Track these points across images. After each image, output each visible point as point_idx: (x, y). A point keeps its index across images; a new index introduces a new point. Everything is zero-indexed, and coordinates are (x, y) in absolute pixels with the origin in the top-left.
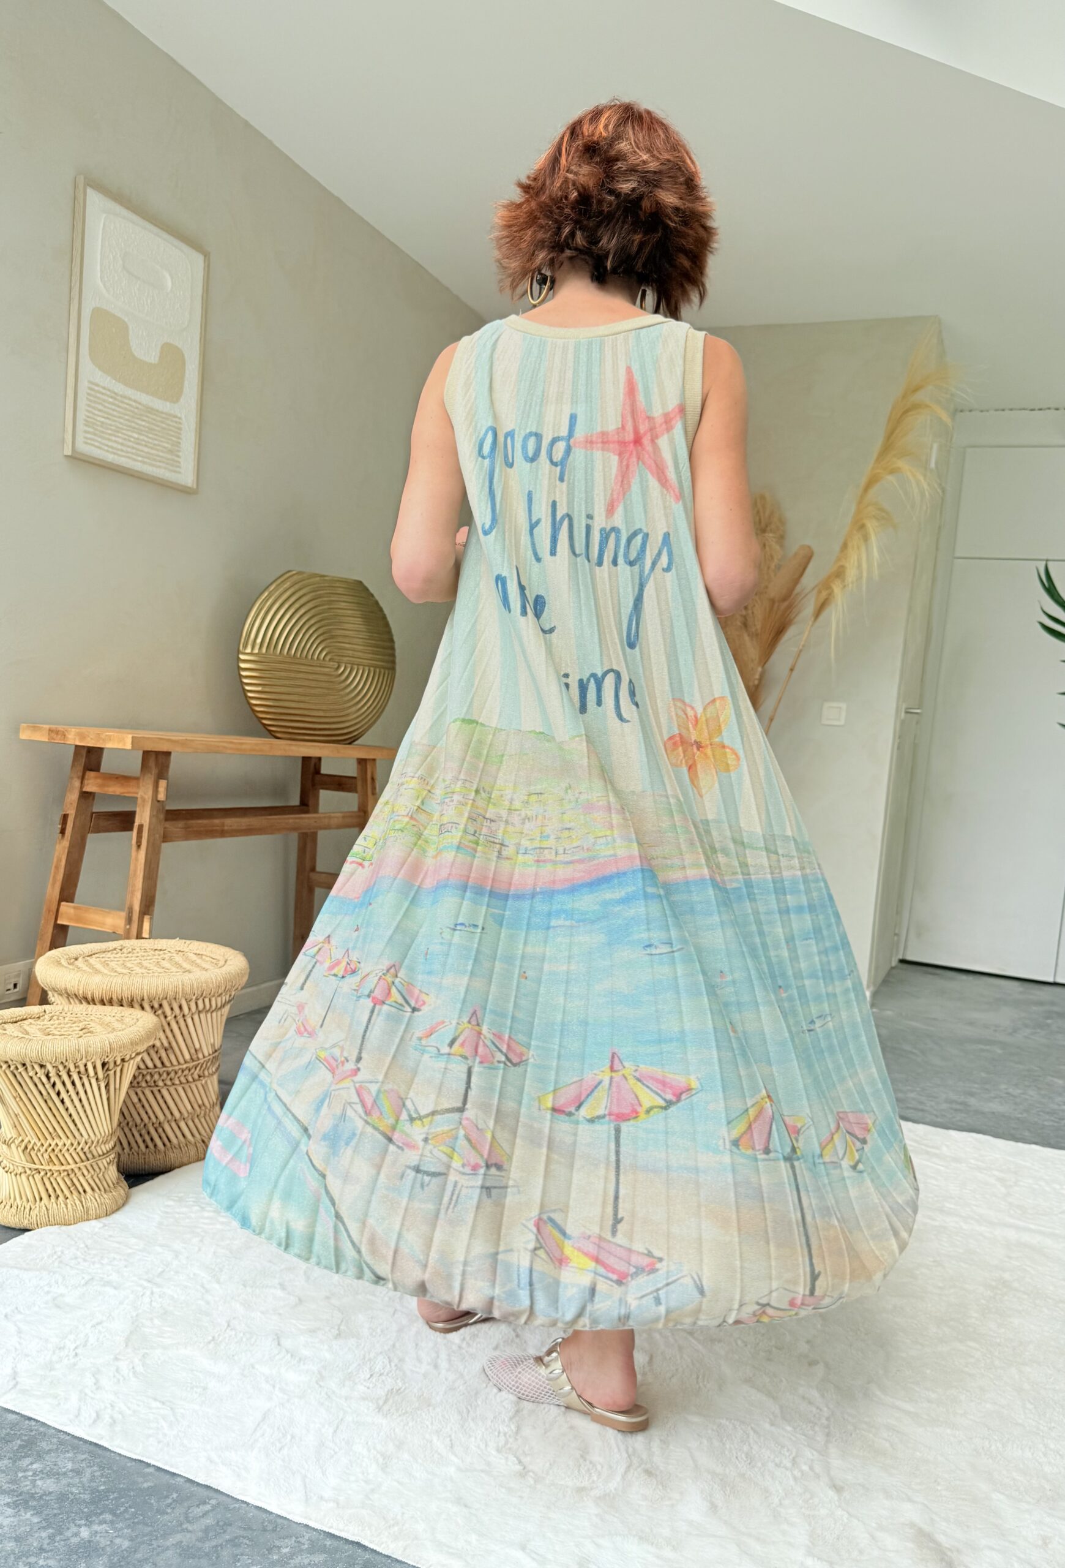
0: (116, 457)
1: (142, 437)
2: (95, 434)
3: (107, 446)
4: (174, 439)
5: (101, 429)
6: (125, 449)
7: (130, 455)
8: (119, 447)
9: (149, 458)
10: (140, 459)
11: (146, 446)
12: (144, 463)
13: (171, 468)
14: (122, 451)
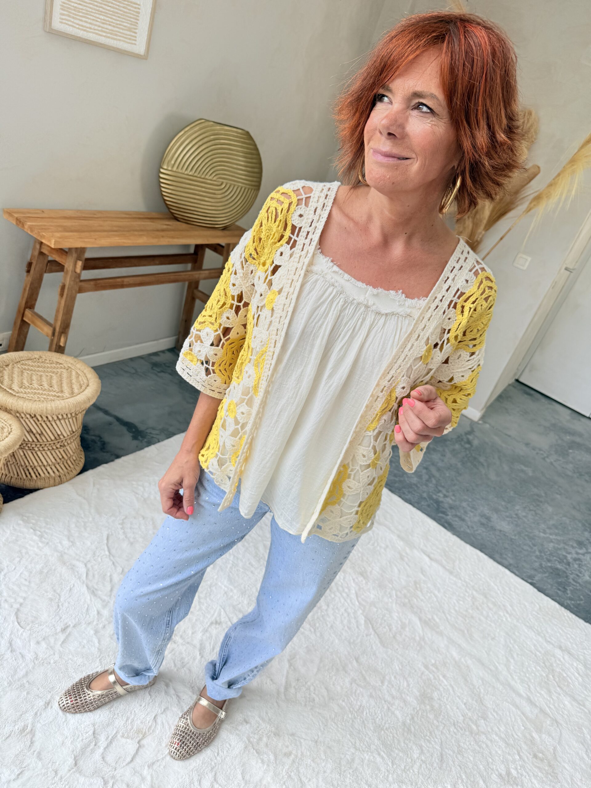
0: (85, 32)
1: (107, 19)
2: (69, 16)
3: (78, 24)
4: (132, 20)
5: (74, 12)
6: (93, 27)
7: (97, 32)
8: (88, 25)
9: (111, 34)
10: (104, 34)
11: (110, 25)
12: (109, 37)
13: (129, 41)
14: (90, 28)
